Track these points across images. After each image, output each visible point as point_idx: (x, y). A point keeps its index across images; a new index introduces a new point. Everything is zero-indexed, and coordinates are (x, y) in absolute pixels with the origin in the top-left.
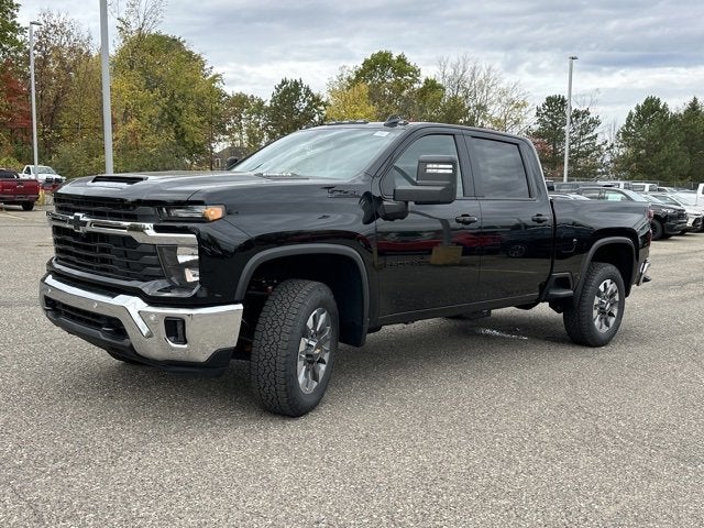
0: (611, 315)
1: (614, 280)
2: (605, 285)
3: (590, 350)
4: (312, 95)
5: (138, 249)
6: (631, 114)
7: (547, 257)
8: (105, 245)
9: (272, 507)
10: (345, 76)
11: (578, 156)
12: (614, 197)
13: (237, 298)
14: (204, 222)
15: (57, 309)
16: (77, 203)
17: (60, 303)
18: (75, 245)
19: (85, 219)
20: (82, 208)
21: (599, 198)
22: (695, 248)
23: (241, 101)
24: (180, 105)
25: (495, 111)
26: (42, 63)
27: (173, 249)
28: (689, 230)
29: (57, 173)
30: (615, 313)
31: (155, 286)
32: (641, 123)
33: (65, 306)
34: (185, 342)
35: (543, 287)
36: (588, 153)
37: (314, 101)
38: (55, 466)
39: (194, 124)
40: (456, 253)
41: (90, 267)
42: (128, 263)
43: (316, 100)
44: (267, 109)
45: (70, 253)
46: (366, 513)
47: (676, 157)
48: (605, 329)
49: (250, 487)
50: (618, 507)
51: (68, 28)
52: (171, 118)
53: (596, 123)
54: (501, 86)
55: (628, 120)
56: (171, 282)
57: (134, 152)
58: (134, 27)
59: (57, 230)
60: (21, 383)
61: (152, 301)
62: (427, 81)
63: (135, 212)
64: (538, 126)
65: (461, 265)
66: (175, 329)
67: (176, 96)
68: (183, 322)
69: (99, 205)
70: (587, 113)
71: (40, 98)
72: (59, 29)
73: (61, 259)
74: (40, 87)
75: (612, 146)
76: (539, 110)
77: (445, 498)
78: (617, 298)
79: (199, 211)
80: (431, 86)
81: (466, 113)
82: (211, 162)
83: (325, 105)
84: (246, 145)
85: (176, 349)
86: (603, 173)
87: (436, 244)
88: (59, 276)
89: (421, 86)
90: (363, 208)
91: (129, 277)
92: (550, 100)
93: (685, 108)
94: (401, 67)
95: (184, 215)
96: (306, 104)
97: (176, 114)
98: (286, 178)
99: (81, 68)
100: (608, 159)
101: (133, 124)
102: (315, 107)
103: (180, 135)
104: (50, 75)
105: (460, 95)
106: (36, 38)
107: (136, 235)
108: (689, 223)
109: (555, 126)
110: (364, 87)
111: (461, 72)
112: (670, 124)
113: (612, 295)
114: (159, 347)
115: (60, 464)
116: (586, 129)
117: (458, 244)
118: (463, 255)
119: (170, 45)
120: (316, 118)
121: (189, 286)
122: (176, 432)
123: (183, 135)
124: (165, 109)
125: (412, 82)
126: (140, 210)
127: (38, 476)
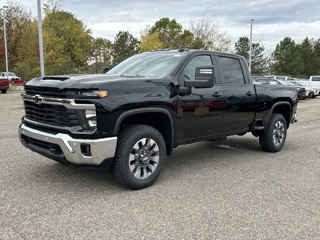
0: (281, 137)
1: (282, 121)
2: (278, 124)
3: (272, 154)
4: (133, 38)
5: (67, 112)
6: (278, 45)
7: (253, 112)
8: (51, 109)
9: (137, 234)
10: (148, 29)
11: (254, 65)
12: (273, 83)
13: (114, 134)
14: (98, 98)
15: (27, 140)
16: (36, 90)
17: (28, 137)
18: (35, 110)
19: (40, 98)
20: (38, 92)
21: (266, 84)
22: (310, 106)
23: (100, 42)
24: (73, 43)
25: (216, 44)
26: (9, 25)
27: (84, 111)
28: (307, 97)
29: (17, 76)
30: (283, 136)
31: (76, 129)
32: (282, 49)
33: (31, 138)
34: (90, 155)
35: (250, 126)
36: (259, 63)
37: (134, 41)
38: (31, 216)
39: (79, 53)
40: (206, 110)
41: (43, 120)
42: (62, 118)
43: (135, 41)
44: (112, 45)
45: (33, 114)
46: (182, 235)
47: (299, 65)
48: (278, 144)
49: (125, 224)
50: (300, 230)
51: (20, 9)
52: (69, 49)
53: (262, 49)
54: (219, 33)
55: (277, 47)
56: (82, 127)
57: (52, 65)
58: (51, 8)
59: (26, 103)
60: (10, 175)
61: (74, 136)
62: (185, 31)
63: (66, 94)
64: (236, 51)
65: (208, 116)
66: (85, 149)
67: (71, 40)
68: (89, 146)
69: (48, 91)
70: (258, 45)
71: (8, 41)
72: (17, 9)
73: (28, 116)
74: (8, 36)
75: (270, 60)
76: (236, 44)
77: (218, 227)
78: (283, 129)
79: (96, 93)
80: (187, 33)
81: (204, 46)
82: (86, 70)
83: (139, 42)
84: (103, 61)
85: (86, 159)
86: (266, 72)
87: (197, 106)
88: (28, 124)
89: (183, 33)
90: (170, 90)
91: (62, 125)
92: (241, 39)
93: (303, 42)
94: (174, 25)
95: (89, 95)
96: (130, 42)
97: (70, 47)
98: (134, 77)
99: (27, 28)
100: (268, 65)
101: (51, 53)
102: (135, 44)
103: (73, 58)
104: (12, 30)
105: (200, 37)
106: (6, 14)
107: (66, 105)
108: (307, 94)
109: (244, 51)
110: (156, 34)
111: (201, 27)
112: (295, 49)
113: (281, 128)
114: (78, 158)
115: (34, 215)
116: (258, 52)
117: (208, 106)
118: (210, 111)
119: (67, 16)
120: (135, 49)
121: (92, 129)
122: (87, 197)
123: (74, 57)
124: (66, 46)
125: (179, 32)
126: (68, 93)
127: (24, 221)
